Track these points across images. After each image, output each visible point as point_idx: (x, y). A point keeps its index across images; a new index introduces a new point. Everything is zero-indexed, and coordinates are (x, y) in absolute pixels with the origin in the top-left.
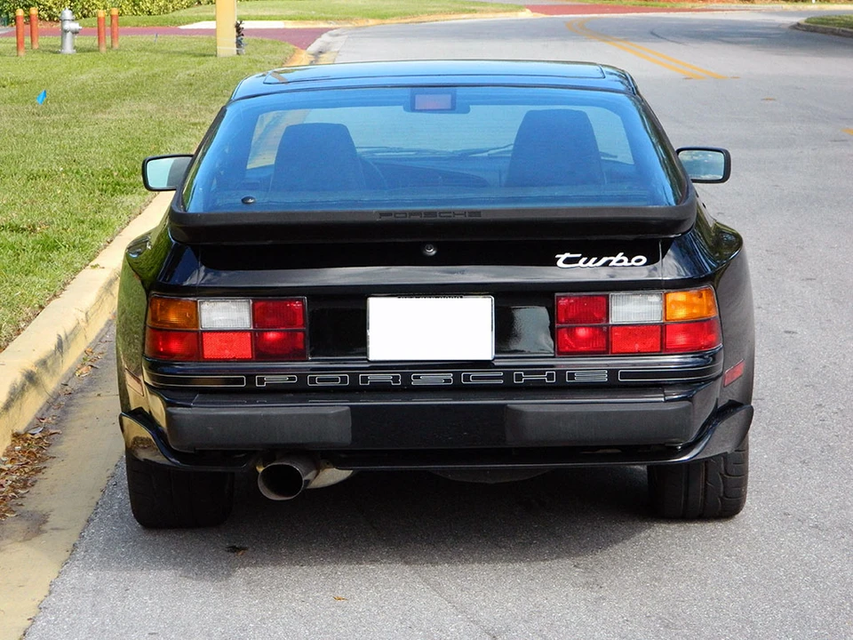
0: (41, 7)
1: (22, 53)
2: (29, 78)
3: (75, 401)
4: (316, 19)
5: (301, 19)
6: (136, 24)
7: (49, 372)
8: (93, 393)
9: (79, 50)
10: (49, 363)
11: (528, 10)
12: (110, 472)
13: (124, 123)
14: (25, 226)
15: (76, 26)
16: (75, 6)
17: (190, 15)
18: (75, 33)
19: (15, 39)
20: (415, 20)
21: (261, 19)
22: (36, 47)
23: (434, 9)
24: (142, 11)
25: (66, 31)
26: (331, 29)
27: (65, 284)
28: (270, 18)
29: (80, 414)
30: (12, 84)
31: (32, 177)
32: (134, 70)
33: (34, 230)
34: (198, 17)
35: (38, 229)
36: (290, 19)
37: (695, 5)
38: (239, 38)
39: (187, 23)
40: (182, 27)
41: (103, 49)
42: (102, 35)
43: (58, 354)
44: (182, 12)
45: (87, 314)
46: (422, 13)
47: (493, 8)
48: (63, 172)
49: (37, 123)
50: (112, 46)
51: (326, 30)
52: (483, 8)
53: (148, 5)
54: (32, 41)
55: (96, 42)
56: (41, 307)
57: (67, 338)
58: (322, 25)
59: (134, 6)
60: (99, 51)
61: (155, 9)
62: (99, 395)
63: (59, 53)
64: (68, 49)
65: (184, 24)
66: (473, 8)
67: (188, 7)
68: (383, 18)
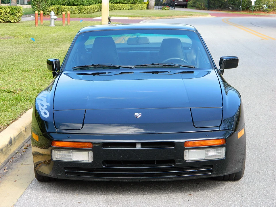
0: (48, 11)
1: (37, 26)
2: (36, 34)
3: (12, 166)
4: (139, 17)
5: (134, 16)
6: (79, 17)
7: (3, 154)
8: (20, 163)
9: (56, 25)
10: (4, 150)
11: (210, 15)
12: (14, 203)
13: (62, 51)
14: (13, 91)
15: (56, 17)
16: (59, 11)
17: (97, 14)
18: (55, 19)
19: (35, 21)
20: (172, 17)
21: (121, 16)
22: (42, 24)
23: (179, 14)
24: (82, 13)
25: (52, 19)
26: (144, 20)
27: (21, 115)
28: (124, 16)
29: (11, 173)
30: (30, 36)
31: (23, 71)
32: (72, 32)
33: (16, 92)
34: (100, 15)
35: (18, 92)
36: (130, 16)
37: (266, 14)
38: (109, 22)
39: (96, 17)
40: (94, 18)
41: (64, 25)
42: (64, 20)
43: (9, 146)
44: (95, 13)
45: (26, 128)
46: (175, 15)
47: (198, 14)
48: (34, 69)
49: (33, 51)
50: (68, 24)
51: (142, 20)
52: (195, 14)
53: (84, 11)
54: (41, 22)
55: (62, 23)
56: (8, 125)
57: (14, 139)
58: (141, 18)
59: (79, 11)
60: (63, 26)
61: (86, 12)
62: (22, 164)
63: (49, 26)
64: (53, 25)
65: (95, 17)
66: (191, 14)
67: (97, 12)
68: (161, 17)
